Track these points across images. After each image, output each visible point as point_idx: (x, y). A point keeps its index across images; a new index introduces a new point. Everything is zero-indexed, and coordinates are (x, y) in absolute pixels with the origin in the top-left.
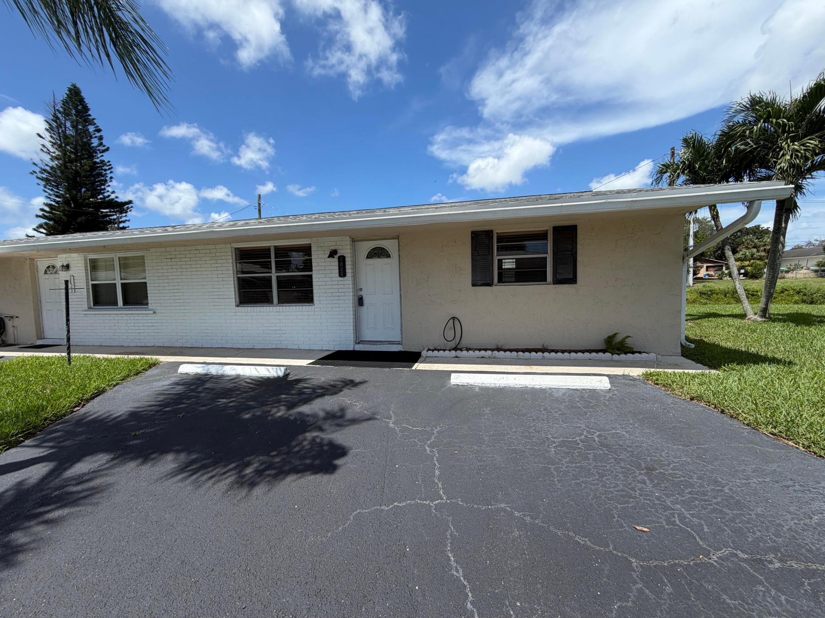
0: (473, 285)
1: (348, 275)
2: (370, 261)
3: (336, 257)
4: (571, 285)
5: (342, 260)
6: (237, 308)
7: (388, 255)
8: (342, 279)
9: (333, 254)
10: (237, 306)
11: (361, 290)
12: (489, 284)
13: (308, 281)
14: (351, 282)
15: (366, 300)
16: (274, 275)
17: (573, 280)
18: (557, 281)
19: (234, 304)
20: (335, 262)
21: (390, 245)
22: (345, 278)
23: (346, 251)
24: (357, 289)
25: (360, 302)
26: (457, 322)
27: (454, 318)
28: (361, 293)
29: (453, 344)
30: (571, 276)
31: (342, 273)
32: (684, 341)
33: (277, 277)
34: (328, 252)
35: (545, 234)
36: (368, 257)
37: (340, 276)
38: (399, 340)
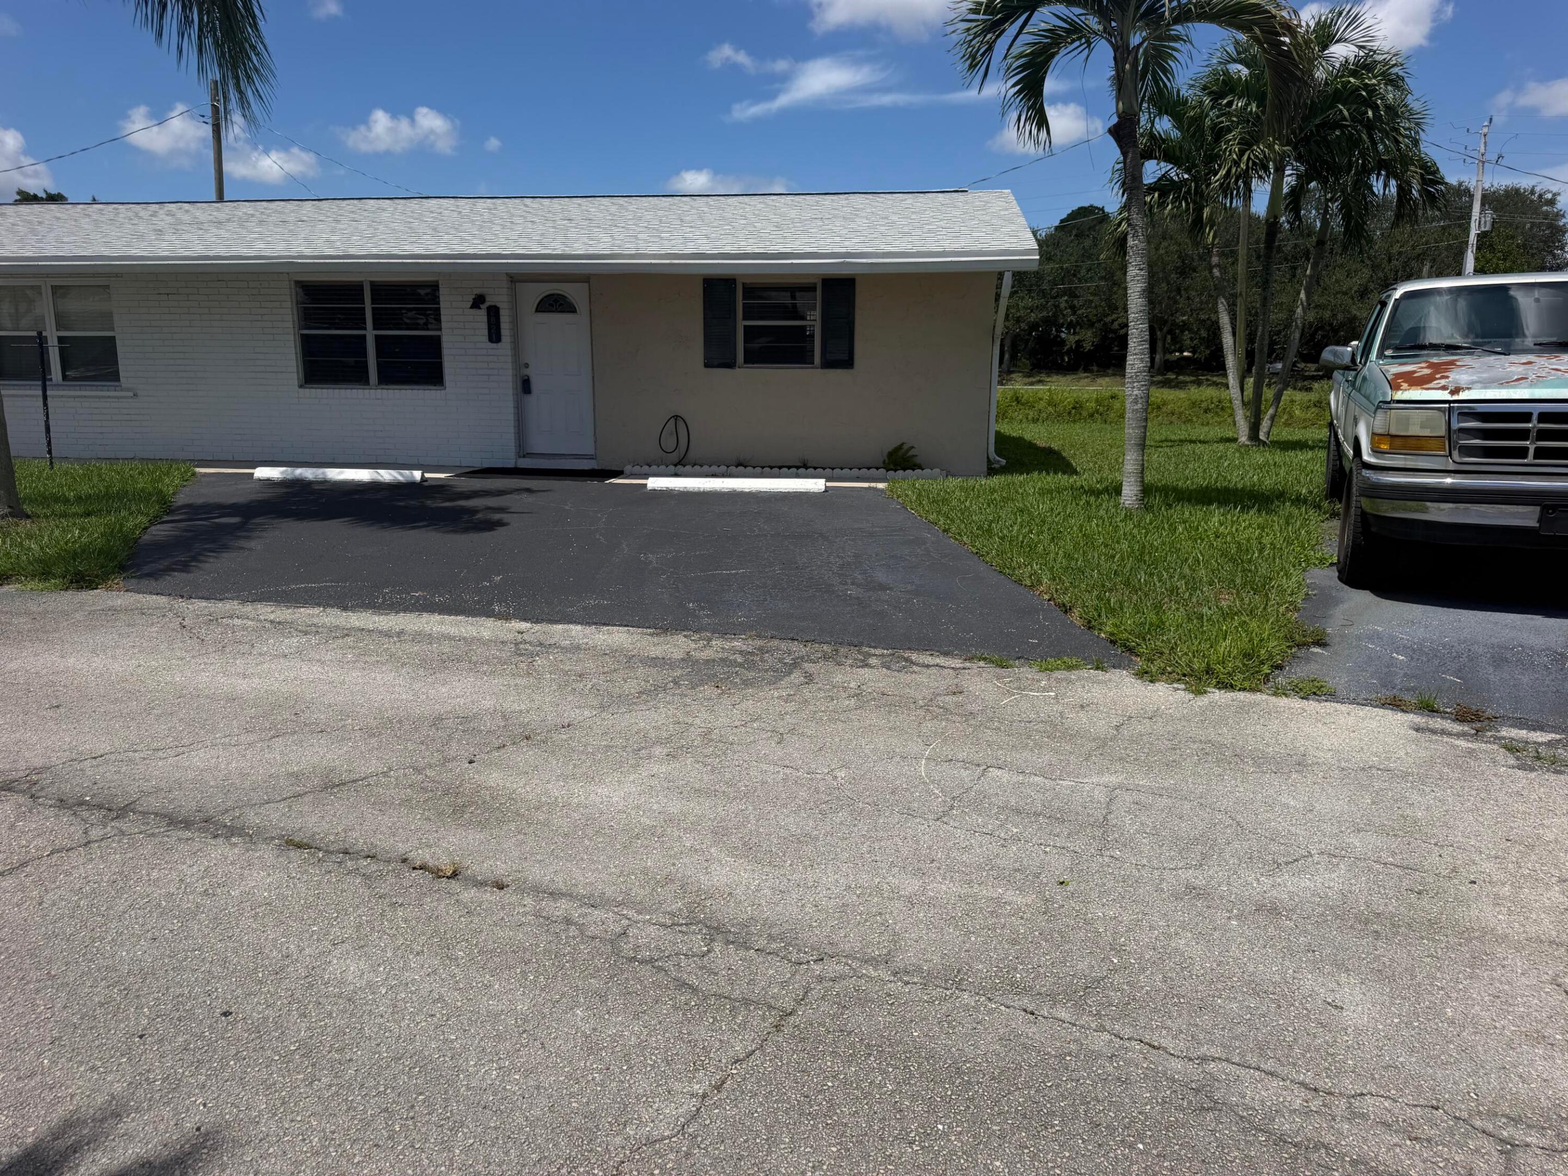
0: (707, 365)
1: (503, 339)
2: (543, 317)
3: (484, 306)
4: (845, 370)
5: (493, 313)
6: (302, 390)
7: (571, 309)
8: (494, 345)
9: (478, 302)
10: (301, 386)
11: (527, 366)
12: (730, 365)
13: (435, 345)
14: (509, 352)
15: (535, 385)
16: (370, 334)
17: (847, 362)
18: (828, 364)
19: (296, 382)
20: (481, 316)
21: (573, 292)
22: (499, 344)
23: (499, 298)
24: (520, 364)
25: (526, 386)
26: (680, 423)
27: (676, 417)
28: (527, 372)
29: (674, 457)
30: (845, 357)
31: (495, 335)
32: (993, 455)
33: (377, 336)
34: (470, 299)
35: (811, 288)
36: (537, 310)
37: (491, 340)
38: (591, 452)
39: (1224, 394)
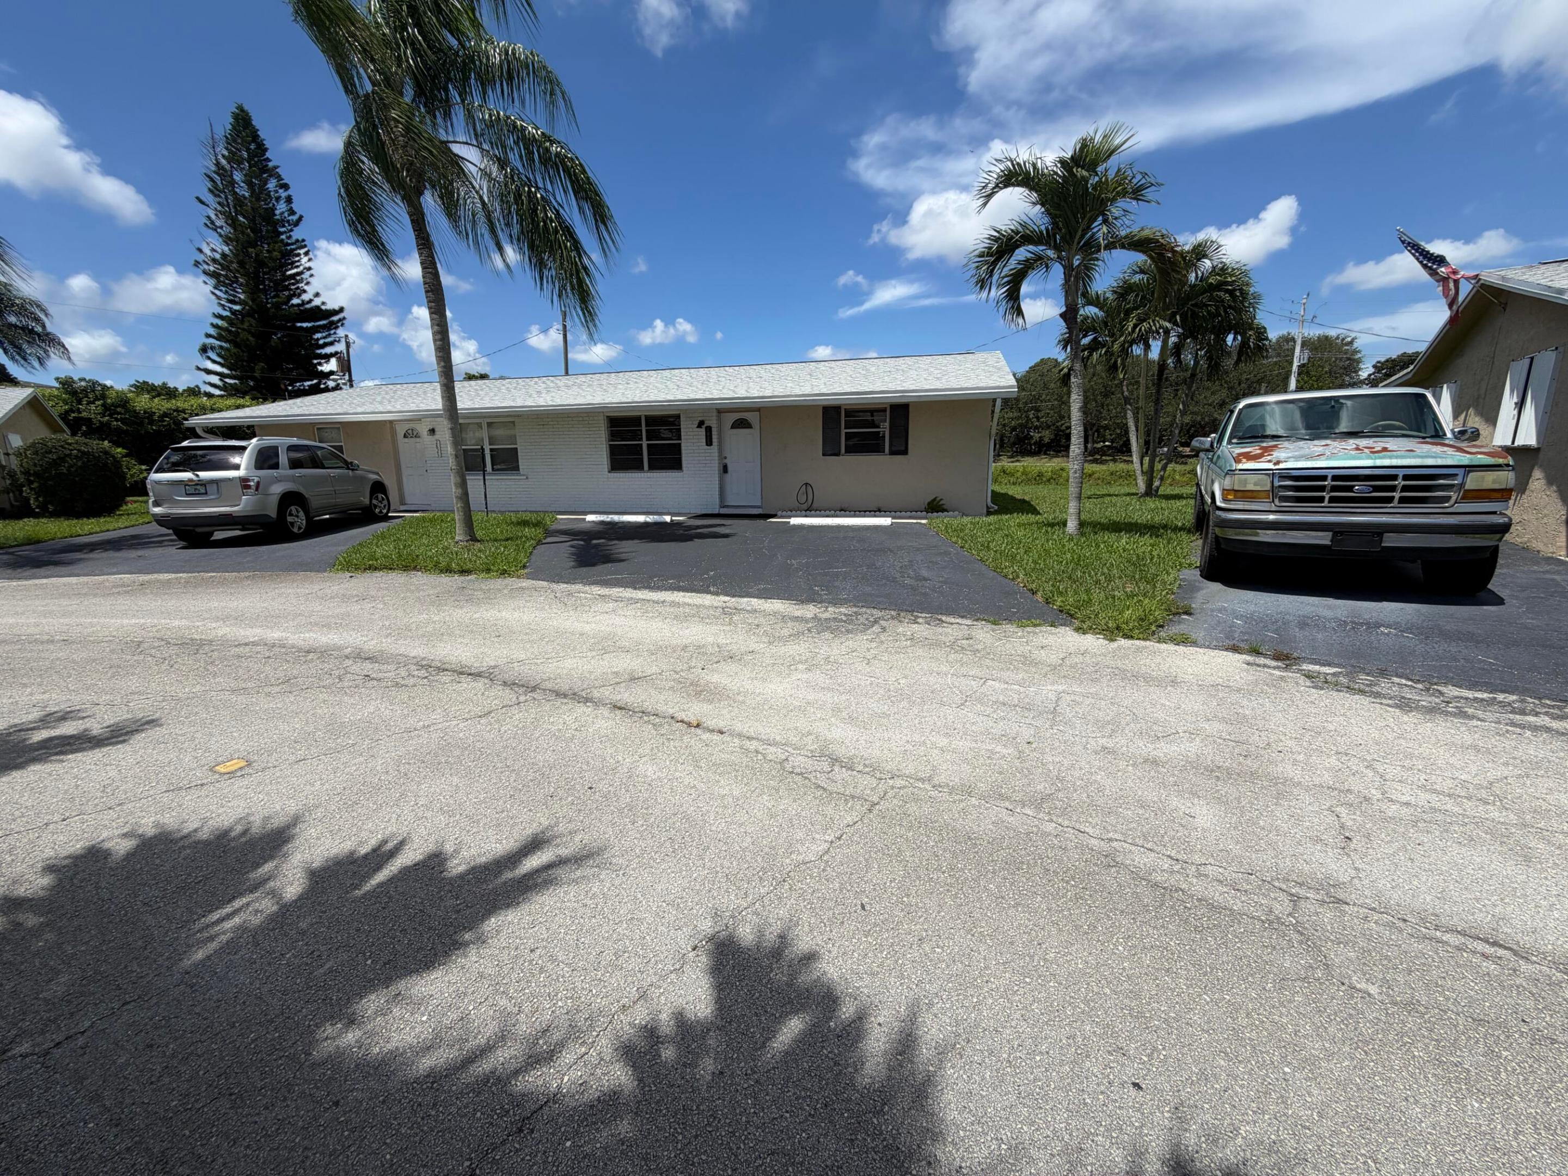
0: (824, 455)
1: (714, 444)
2: (735, 431)
3: (704, 427)
4: (902, 456)
5: (709, 430)
6: (609, 474)
7: (750, 427)
8: (709, 447)
9: (701, 424)
10: (609, 472)
11: (725, 458)
12: (838, 454)
13: (677, 449)
14: (716, 451)
15: (730, 468)
16: (645, 443)
17: (905, 452)
18: (892, 453)
19: (606, 470)
20: (702, 431)
21: (752, 417)
22: (712, 447)
23: (713, 423)
24: (722, 457)
25: (725, 469)
26: (809, 488)
27: (806, 484)
28: (726, 461)
29: (805, 506)
30: (903, 448)
31: (709, 442)
32: (990, 504)
33: (648, 445)
34: (697, 423)
35: (884, 410)
36: (732, 427)
37: (707, 445)
38: (759, 504)
39: (1130, 467)
